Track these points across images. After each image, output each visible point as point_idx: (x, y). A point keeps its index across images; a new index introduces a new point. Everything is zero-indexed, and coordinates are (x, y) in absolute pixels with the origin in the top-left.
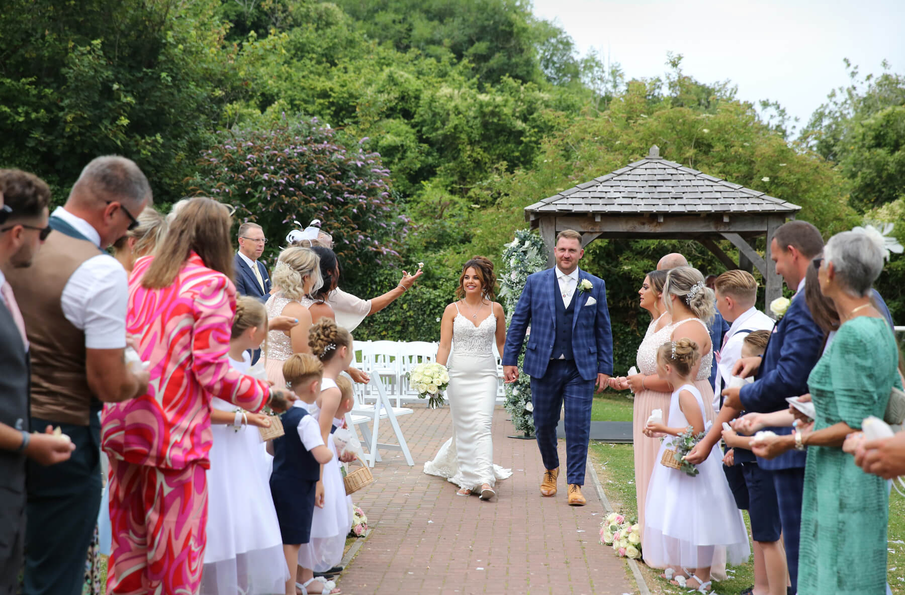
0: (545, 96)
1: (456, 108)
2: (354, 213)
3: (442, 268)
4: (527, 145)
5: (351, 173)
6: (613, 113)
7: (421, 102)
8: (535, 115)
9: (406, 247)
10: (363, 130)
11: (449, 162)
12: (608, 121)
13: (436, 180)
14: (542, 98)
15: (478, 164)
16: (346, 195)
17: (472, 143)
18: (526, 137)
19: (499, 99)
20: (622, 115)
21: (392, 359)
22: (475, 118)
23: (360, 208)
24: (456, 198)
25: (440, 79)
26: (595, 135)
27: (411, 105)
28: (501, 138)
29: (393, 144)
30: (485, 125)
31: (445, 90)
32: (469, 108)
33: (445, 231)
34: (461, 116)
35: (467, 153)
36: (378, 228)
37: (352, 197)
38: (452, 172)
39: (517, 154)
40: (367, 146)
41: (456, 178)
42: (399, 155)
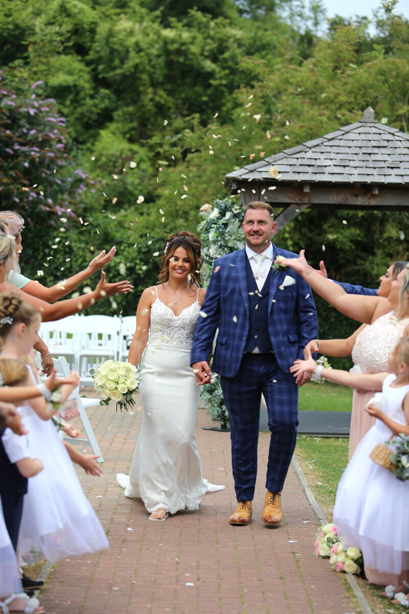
0: (237, 33)
1: (137, 44)
2: (25, 168)
3: (122, 231)
4: (217, 88)
5: (23, 122)
6: (319, 61)
7: (97, 37)
8: (227, 55)
9: (82, 206)
10: (35, 73)
11: (128, 105)
12: (312, 71)
13: (113, 126)
14: (234, 36)
15: (161, 110)
16: (17, 147)
17: (154, 84)
18: (216, 79)
19: (186, 35)
20: (329, 64)
21: (69, 336)
22: (158, 56)
23: (32, 162)
24: (135, 147)
25: (118, 10)
26: (298, 85)
27: (85, 40)
28: (188, 80)
29: (65, 84)
30: (170, 64)
31: (124, 24)
32: (151, 45)
33: (126, 189)
34: (142, 54)
35: (148, 96)
36: (51, 184)
37: (24, 149)
38: (130, 117)
39: (205, 99)
40: (40, 92)
41: (135, 124)
42: (71, 97)
